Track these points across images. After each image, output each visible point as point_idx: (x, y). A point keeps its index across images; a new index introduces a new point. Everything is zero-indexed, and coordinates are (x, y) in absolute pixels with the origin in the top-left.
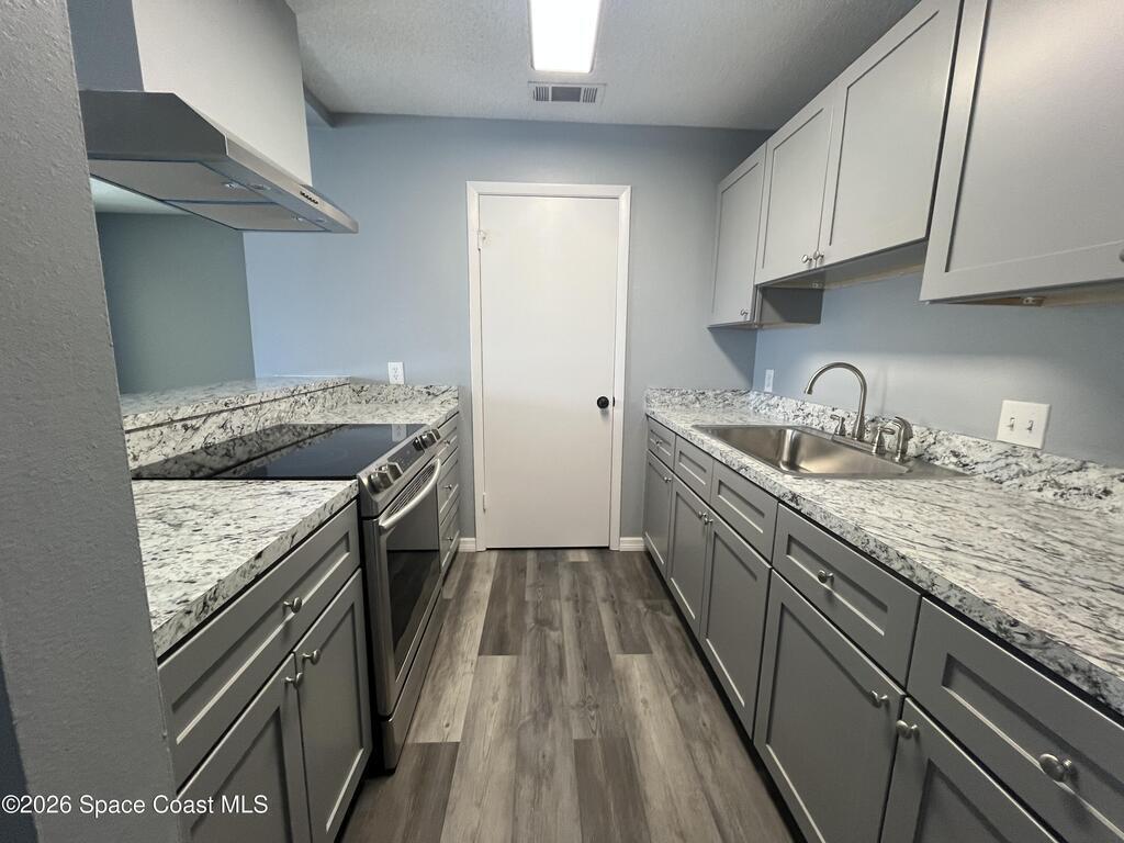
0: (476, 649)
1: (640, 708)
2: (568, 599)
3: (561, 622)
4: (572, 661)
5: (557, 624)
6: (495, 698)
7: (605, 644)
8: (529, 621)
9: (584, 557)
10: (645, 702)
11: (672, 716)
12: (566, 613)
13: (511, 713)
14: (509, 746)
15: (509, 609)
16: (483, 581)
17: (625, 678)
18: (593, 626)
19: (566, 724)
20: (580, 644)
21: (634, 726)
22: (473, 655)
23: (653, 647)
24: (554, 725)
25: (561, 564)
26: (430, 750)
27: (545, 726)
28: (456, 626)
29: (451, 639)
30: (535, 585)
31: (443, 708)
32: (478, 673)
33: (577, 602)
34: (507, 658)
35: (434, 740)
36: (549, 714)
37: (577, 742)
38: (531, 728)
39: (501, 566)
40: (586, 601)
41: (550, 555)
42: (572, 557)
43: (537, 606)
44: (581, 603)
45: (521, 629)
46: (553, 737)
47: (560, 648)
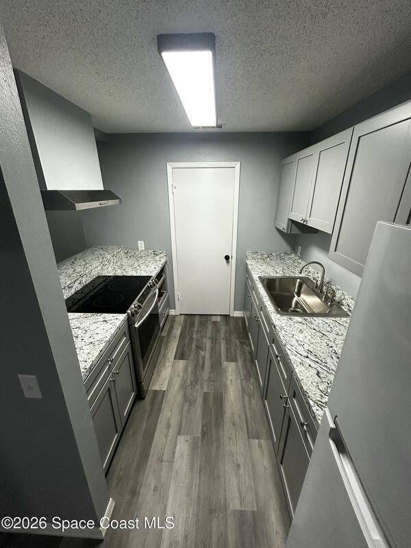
0: (173, 357)
1: (229, 382)
2: (210, 338)
3: (205, 348)
4: (207, 363)
5: (204, 349)
6: (179, 376)
7: (221, 357)
8: (194, 346)
9: (219, 319)
10: (231, 380)
11: (240, 386)
12: (208, 344)
13: (184, 381)
14: (182, 393)
15: (187, 341)
16: (177, 329)
17: (225, 371)
18: (217, 350)
19: (202, 387)
20: (211, 356)
21: (225, 389)
22: (172, 359)
23: (239, 360)
24: (198, 387)
25: (209, 322)
26: (156, 392)
27: (195, 387)
28: (166, 347)
29: (165, 352)
30: (198, 331)
31: (161, 379)
32: (173, 366)
33: (213, 339)
34: (184, 361)
35: (158, 389)
36: (197, 383)
37: (205, 393)
38: (190, 387)
39: (185, 321)
40: (216, 339)
41: (205, 317)
42: (214, 319)
43: (197, 340)
44: (214, 340)
45: (190, 350)
46: (197, 392)
47: (204, 358)
